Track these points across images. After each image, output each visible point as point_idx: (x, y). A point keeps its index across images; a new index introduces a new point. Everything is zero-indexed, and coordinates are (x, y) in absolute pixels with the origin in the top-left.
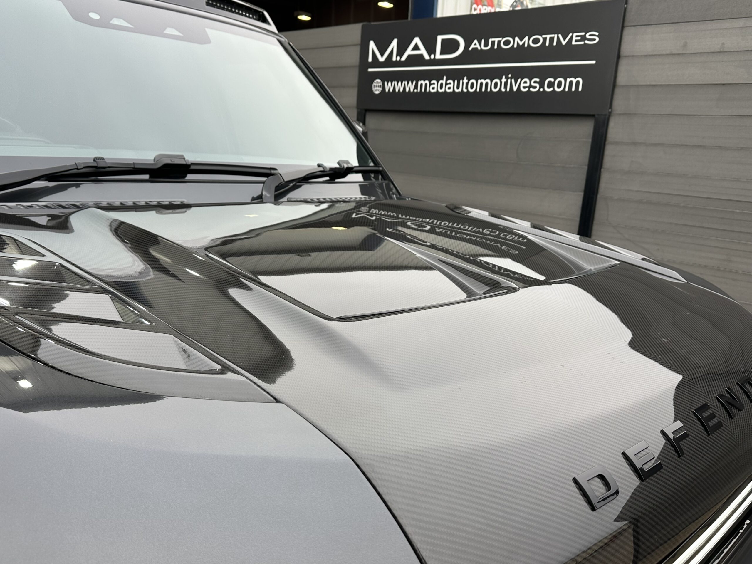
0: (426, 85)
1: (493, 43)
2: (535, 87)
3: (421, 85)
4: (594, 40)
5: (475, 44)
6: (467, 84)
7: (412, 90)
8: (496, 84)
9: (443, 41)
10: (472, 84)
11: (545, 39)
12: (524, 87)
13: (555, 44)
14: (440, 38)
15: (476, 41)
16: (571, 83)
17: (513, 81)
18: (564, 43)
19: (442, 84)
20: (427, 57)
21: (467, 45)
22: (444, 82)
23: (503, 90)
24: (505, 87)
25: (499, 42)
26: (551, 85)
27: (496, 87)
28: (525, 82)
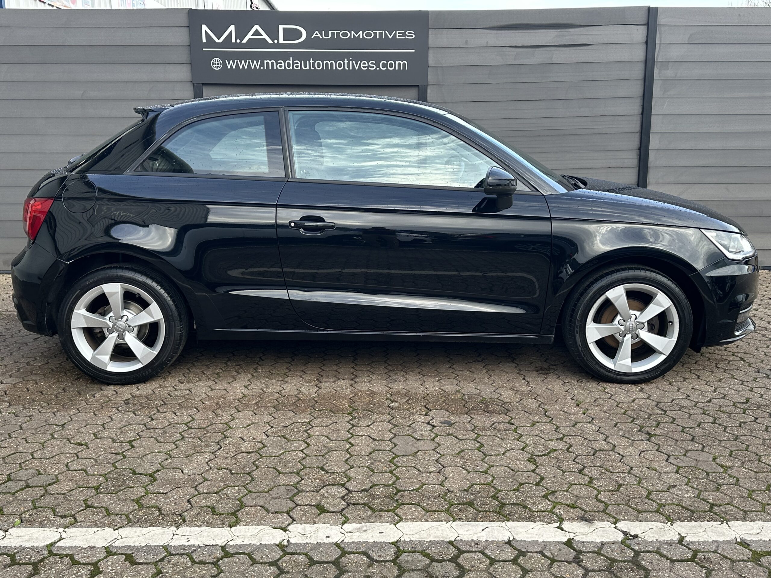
0: (272, 63)
1: (333, 34)
2: (373, 67)
3: (268, 63)
4: (412, 36)
5: (316, 34)
6: (314, 64)
7: (258, 67)
8: (340, 64)
9: (284, 29)
10: (319, 64)
11: (375, 34)
12: (364, 67)
13: (384, 37)
14: (281, 28)
15: (317, 32)
16: (399, 64)
17: (354, 62)
18: (390, 37)
19: (289, 64)
20: (270, 41)
21: (309, 35)
22: (291, 62)
23: (347, 69)
24: (349, 67)
25: (338, 34)
26: (384, 65)
27: (340, 67)
28: (364, 64)
